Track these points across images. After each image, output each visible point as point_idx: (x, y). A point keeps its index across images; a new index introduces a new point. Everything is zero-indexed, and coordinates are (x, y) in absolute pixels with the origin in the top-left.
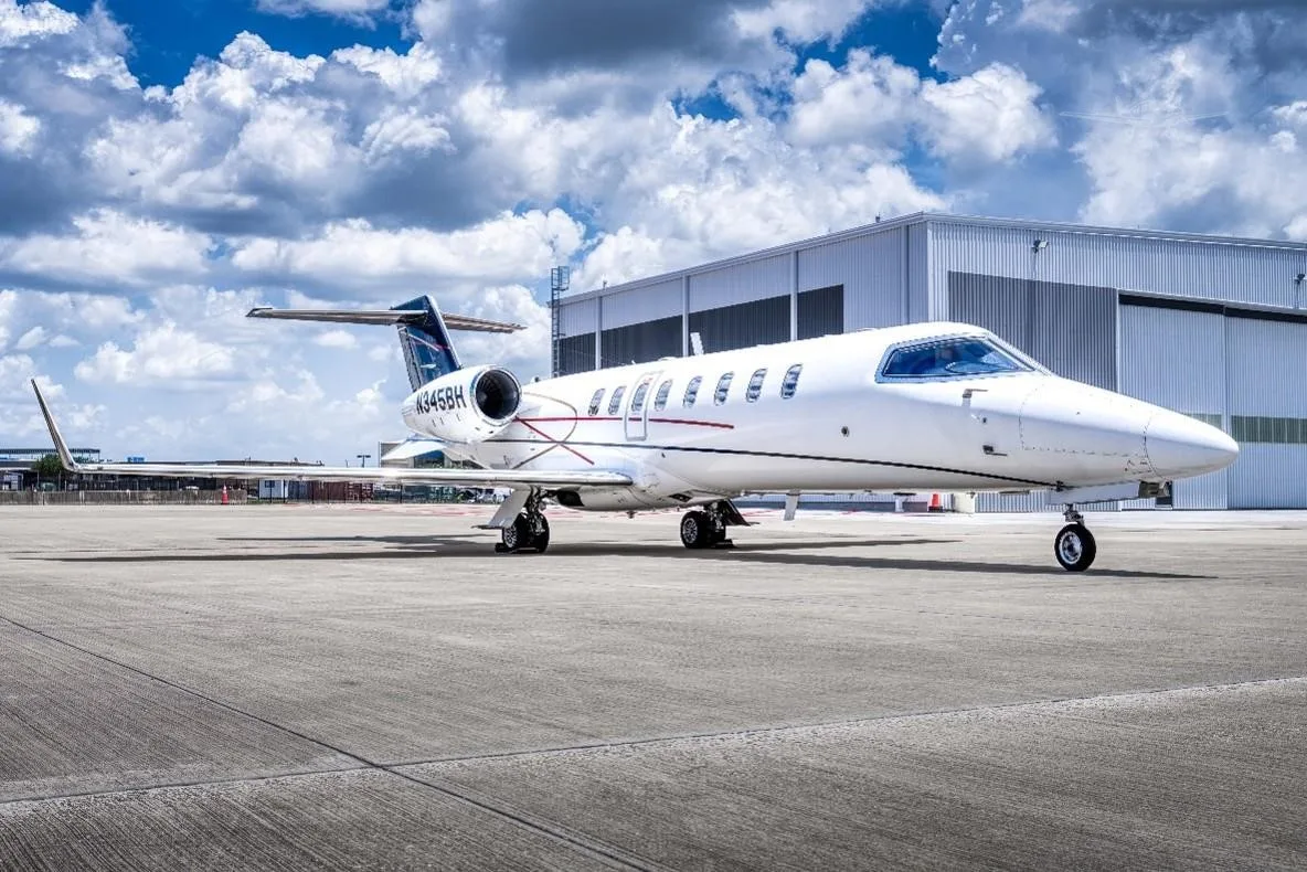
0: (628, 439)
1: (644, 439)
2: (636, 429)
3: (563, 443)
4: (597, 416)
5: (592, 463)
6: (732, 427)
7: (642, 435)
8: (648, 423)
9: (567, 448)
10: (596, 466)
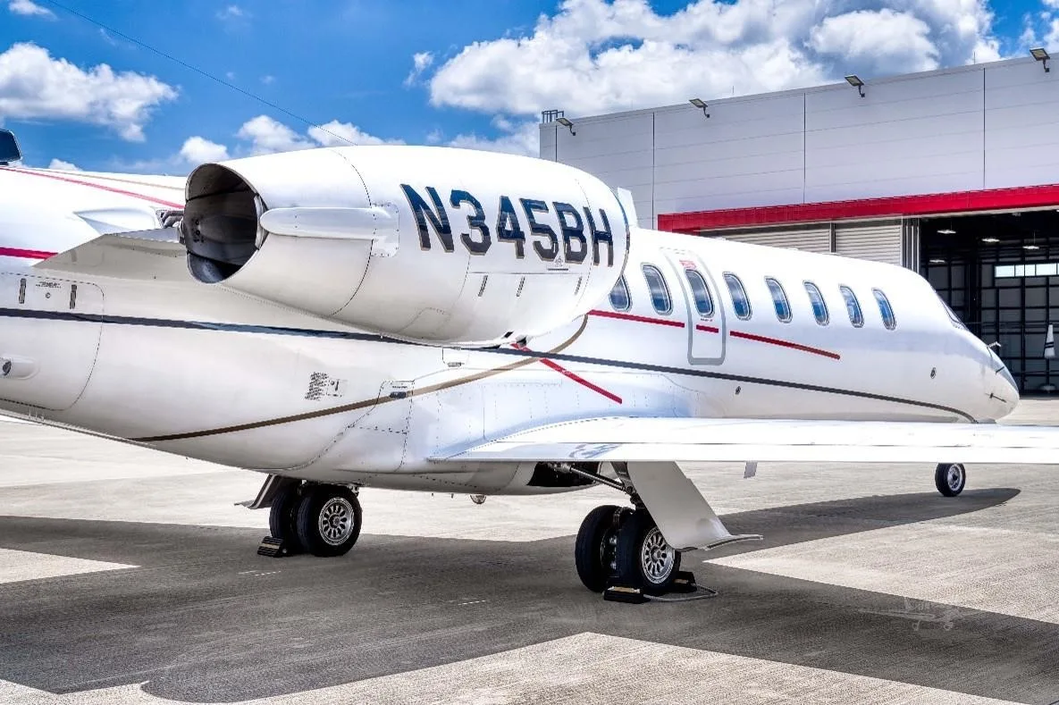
0: (692, 361)
1: (719, 362)
2: (707, 346)
3: (547, 358)
4: (630, 313)
5: (619, 401)
6: (837, 357)
7: (718, 355)
8: (729, 337)
9: (560, 369)
10: (628, 404)
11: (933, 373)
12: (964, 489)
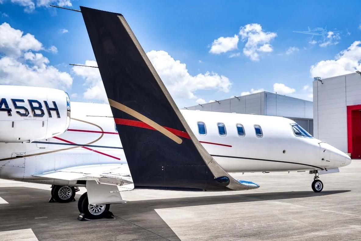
5: (119, 159)
6: (231, 146)
11: (284, 152)
12: (323, 190)
